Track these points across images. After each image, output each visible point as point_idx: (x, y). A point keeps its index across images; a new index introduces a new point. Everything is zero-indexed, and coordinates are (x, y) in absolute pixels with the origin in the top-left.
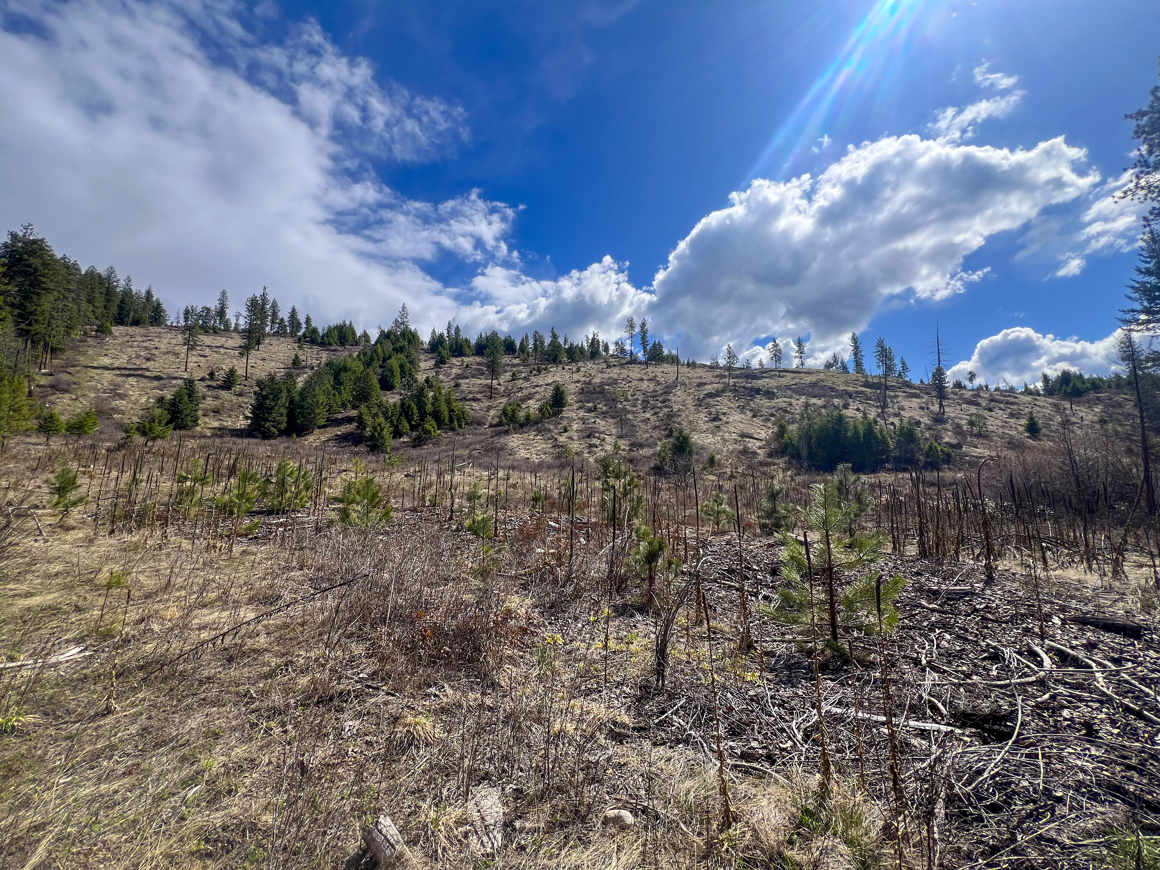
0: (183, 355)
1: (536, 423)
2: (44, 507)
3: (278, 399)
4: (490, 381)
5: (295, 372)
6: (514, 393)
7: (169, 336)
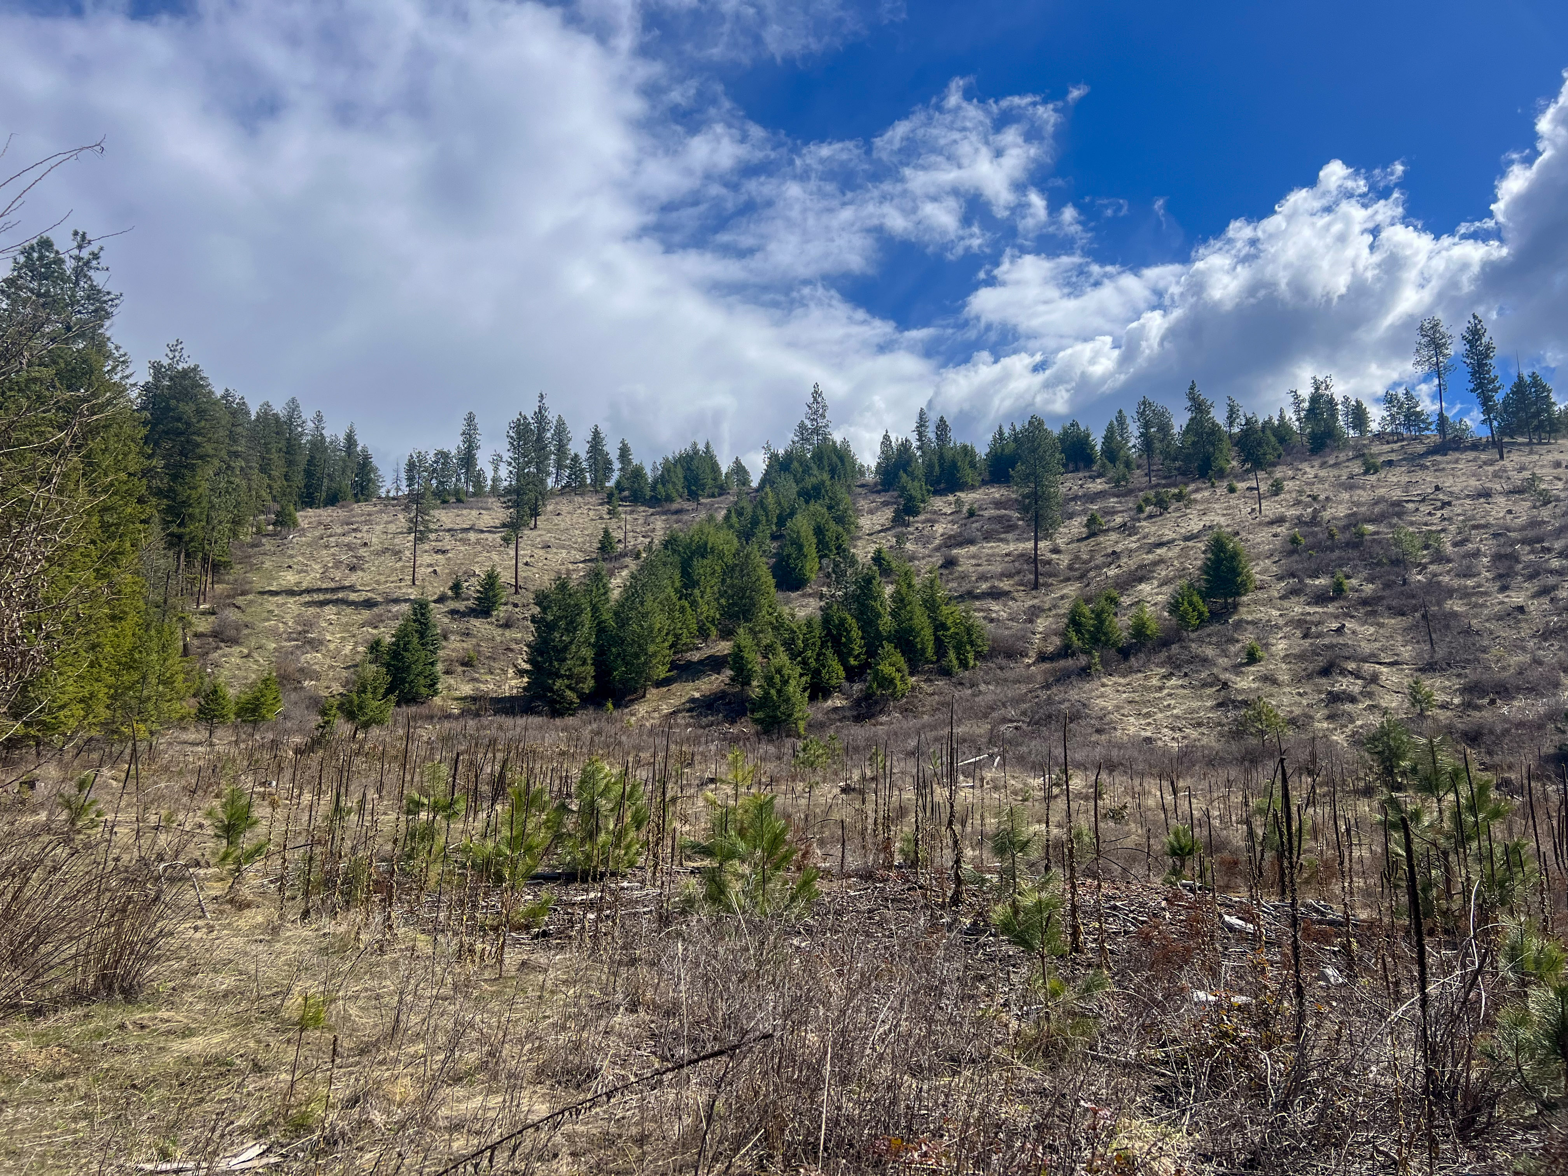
0: (407, 553)
1: (1165, 643)
2: (208, 865)
3: (575, 629)
4: (1030, 545)
5: (606, 566)
6: (1098, 567)
7: (385, 517)
